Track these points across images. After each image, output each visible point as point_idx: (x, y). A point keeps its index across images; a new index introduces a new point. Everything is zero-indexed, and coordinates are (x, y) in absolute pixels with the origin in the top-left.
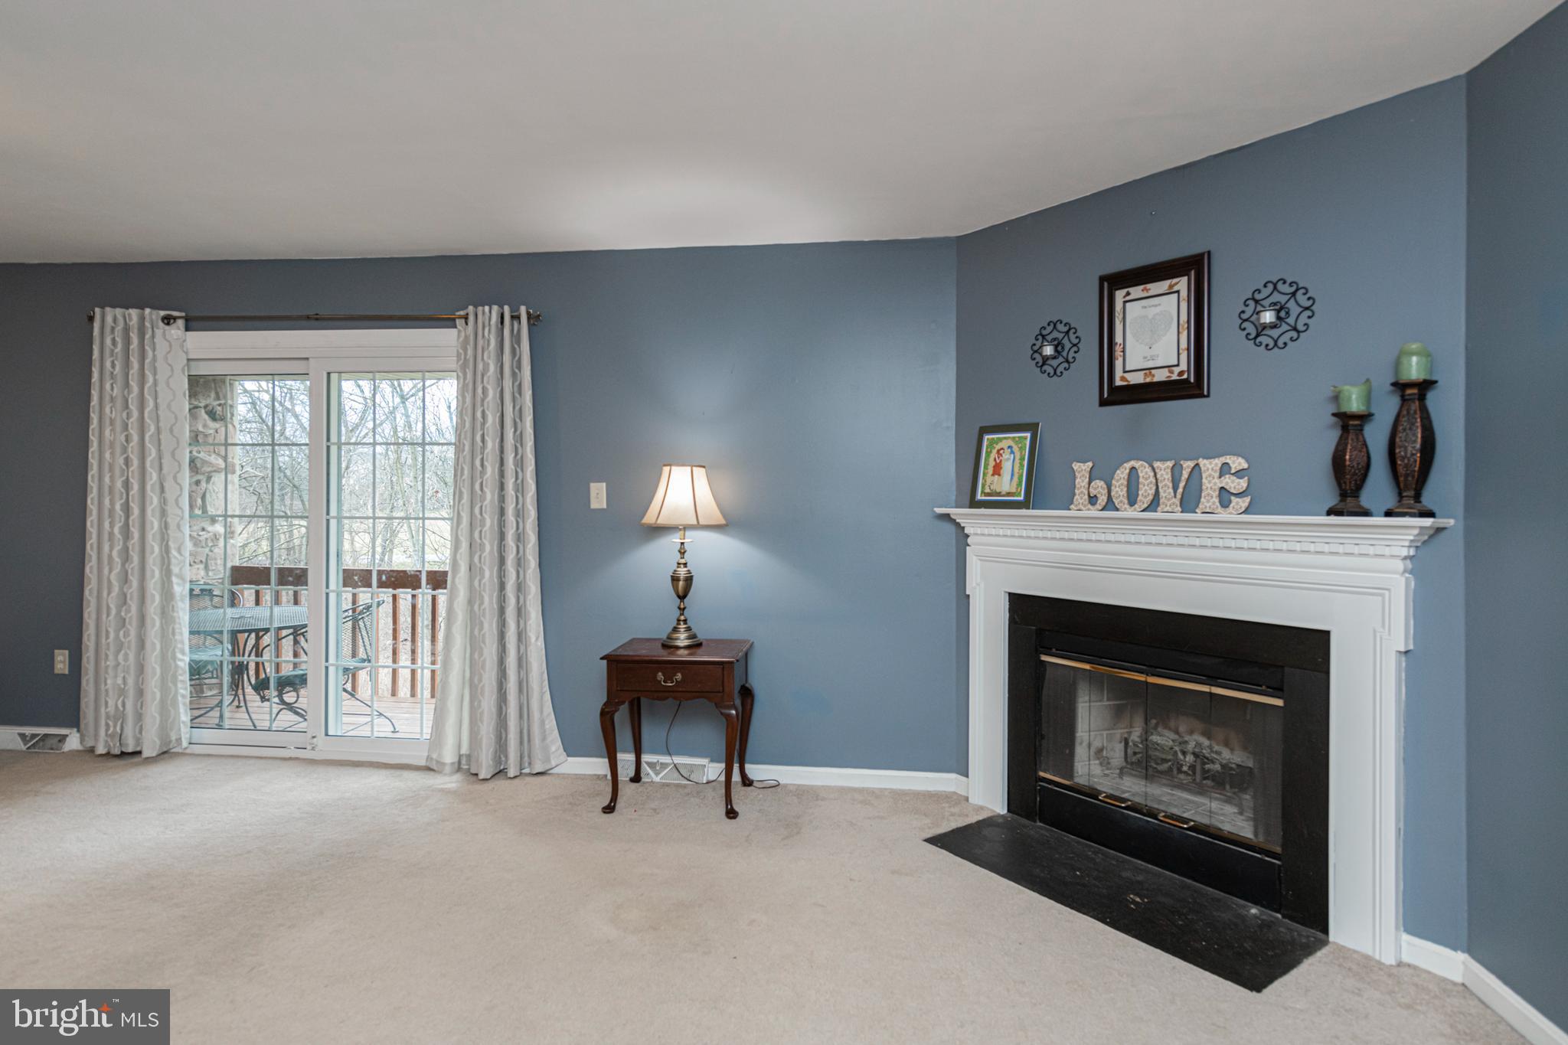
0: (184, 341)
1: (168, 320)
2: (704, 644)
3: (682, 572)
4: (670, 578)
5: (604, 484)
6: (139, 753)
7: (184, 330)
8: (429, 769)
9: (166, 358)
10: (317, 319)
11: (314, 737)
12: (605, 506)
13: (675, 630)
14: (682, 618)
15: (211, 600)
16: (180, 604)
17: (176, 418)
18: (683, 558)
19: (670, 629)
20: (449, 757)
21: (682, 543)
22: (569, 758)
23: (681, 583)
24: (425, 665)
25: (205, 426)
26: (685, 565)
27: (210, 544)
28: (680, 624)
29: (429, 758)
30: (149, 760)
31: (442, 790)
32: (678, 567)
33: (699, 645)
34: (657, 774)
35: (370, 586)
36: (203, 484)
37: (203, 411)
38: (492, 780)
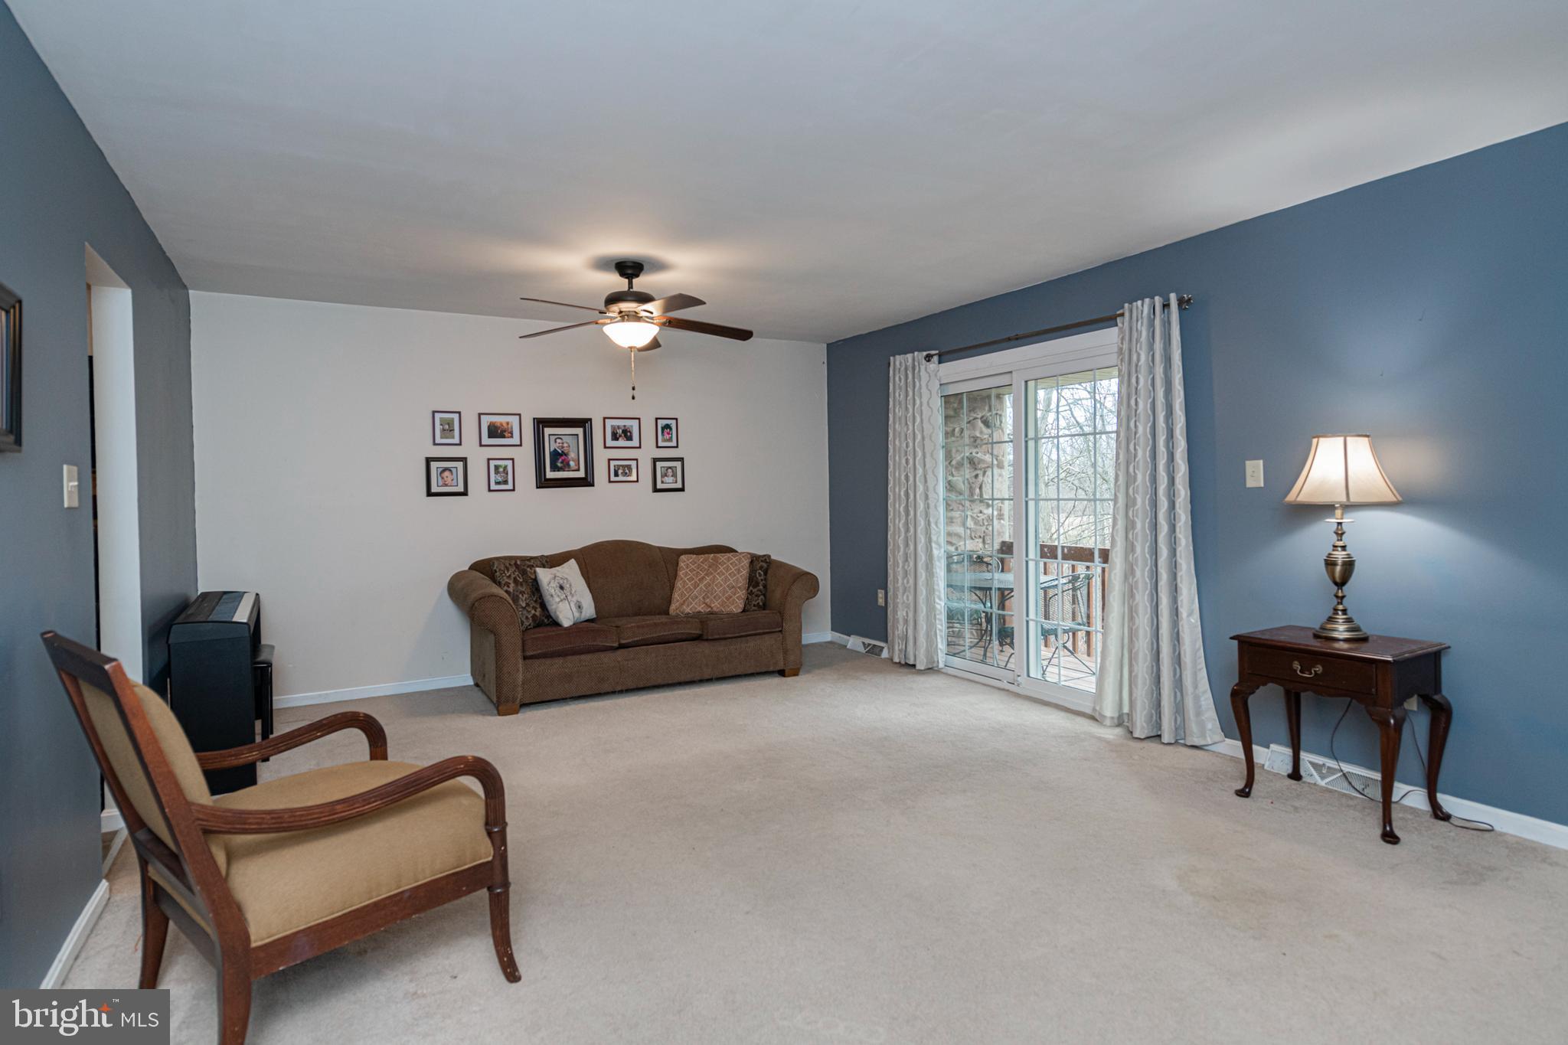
0: (938, 371)
1: (928, 358)
2: (1370, 639)
3: (1340, 556)
4: (1323, 563)
5: (1261, 462)
6: (914, 666)
7: (937, 363)
8: (1093, 718)
9: (927, 385)
10: (1017, 339)
11: (1019, 676)
12: (1262, 485)
13: (1331, 620)
14: (1340, 607)
15: (987, 567)
16: (937, 563)
17: (933, 428)
18: (1341, 540)
19: (1324, 620)
20: (1109, 711)
21: (1340, 524)
22: (1226, 739)
23: (1338, 569)
24: (1098, 629)
25: (981, 432)
26: (1344, 548)
27: (986, 524)
28: (1337, 614)
29: (1094, 709)
30: (921, 672)
31: (1099, 739)
32: (1334, 550)
33: (1364, 640)
34: (1323, 778)
35: (1056, 558)
36: (980, 477)
37: (979, 421)
38: (1146, 741)
